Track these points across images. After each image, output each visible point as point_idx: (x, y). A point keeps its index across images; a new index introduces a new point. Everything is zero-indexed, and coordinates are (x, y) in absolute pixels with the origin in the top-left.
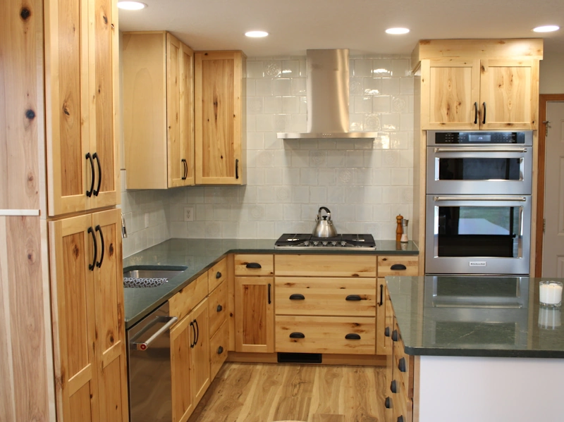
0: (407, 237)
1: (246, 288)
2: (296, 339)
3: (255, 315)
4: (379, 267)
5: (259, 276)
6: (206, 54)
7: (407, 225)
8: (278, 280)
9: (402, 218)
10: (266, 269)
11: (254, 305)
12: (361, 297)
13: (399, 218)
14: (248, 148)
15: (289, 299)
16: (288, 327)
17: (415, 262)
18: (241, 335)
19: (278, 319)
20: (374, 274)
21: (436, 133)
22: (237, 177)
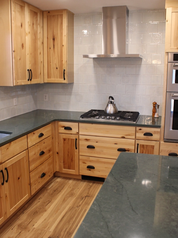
0: (158, 115)
1: (64, 140)
2: (90, 169)
3: (69, 155)
4: (137, 134)
5: (71, 134)
6: (49, 12)
7: (158, 108)
8: (81, 137)
9: (156, 103)
10: (75, 130)
11: (69, 149)
12: (126, 150)
13: (154, 103)
14: (74, 63)
15: (86, 147)
16: (86, 162)
17: (158, 132)
18: (62, 164)
19: (81, 157)
20: (134, 137)
21: (174, 54)
22: (64, 79)
